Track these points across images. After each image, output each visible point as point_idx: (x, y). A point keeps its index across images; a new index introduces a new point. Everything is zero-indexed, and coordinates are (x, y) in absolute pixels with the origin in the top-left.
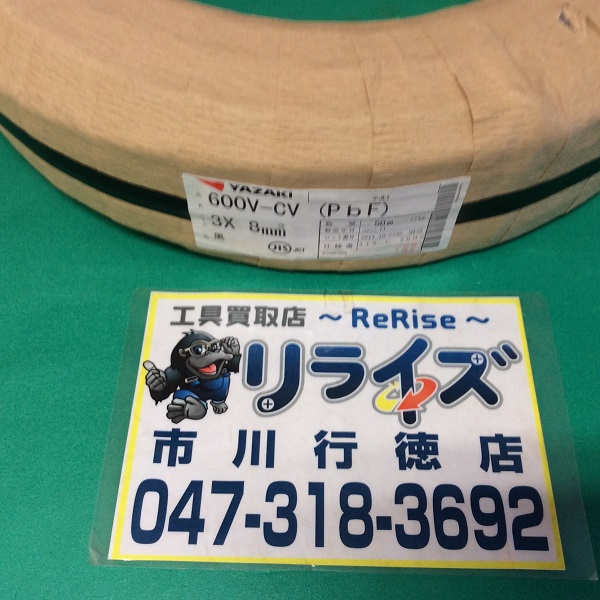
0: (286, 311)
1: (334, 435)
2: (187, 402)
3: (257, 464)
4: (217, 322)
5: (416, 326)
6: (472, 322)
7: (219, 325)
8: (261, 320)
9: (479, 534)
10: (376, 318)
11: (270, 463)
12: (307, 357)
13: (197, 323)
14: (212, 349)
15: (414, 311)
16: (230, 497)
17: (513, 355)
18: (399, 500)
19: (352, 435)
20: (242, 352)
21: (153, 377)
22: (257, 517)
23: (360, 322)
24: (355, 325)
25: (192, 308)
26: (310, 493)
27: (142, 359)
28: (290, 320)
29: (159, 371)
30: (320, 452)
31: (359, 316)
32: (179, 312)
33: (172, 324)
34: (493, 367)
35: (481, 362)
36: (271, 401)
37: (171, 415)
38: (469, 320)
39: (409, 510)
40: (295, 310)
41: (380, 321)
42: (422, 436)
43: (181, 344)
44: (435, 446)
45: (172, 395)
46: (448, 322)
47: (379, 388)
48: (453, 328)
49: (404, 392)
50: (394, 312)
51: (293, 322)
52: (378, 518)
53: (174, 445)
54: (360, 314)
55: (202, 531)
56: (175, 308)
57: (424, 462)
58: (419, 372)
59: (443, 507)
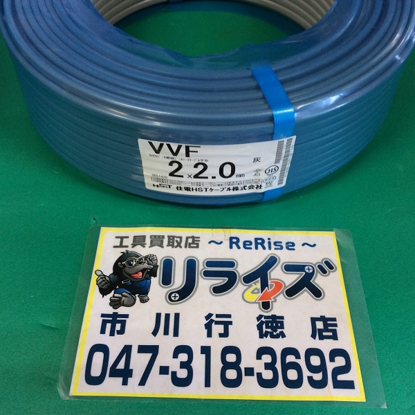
0: (187, 238)
1: (218, 316)
2: (123, 296)
3: (168, 334)
4: (143, 246)
5: (270, 248)
6: (306, 245)
7: (144, 247)
8: (171, 244)
9: (310, 379)
10: (245, 242)
11: (176, 334)
12: (201, 267)
13: (130, 246)
14: (140, 263)
15: (269, 239)
16: (149, 355)
17: (331, 267)
18: (259, 357)
19: (229, 316)
20: (158, 264)
21: (101, 280)
22: (168, 368)
23: (234, 246)
24: (231, 247)
25: (127, 237)
26: (202, 353)
27: (94, 269)
28: (190, 244)
29: (105, 276)
30: (208, 327)
31: (233, 242)
32: (120, 239)
33: (115, 247)
34: (318, 274)
35: (311, 271)
36: (177, 295)
37: (113, 304)
38: (303, 245)
39: (265, 363)
40: (193, 237)
41: (247, 245)
42: (274, 317)
43: (120, 260)
44: (282, 323)
45: (113, 291)
46: (290, 246)
47: (246, 287)
48: (294, 249)
49: (263, 289)
50: (256, 239)
51: (192, 245)
52: (245, 368)
53: (114, 323)
54: (235, 240)
55: (131, 377)
56: (117, 237)
57: (275, 334)
58: (272, 277)
59: (287, 361)
